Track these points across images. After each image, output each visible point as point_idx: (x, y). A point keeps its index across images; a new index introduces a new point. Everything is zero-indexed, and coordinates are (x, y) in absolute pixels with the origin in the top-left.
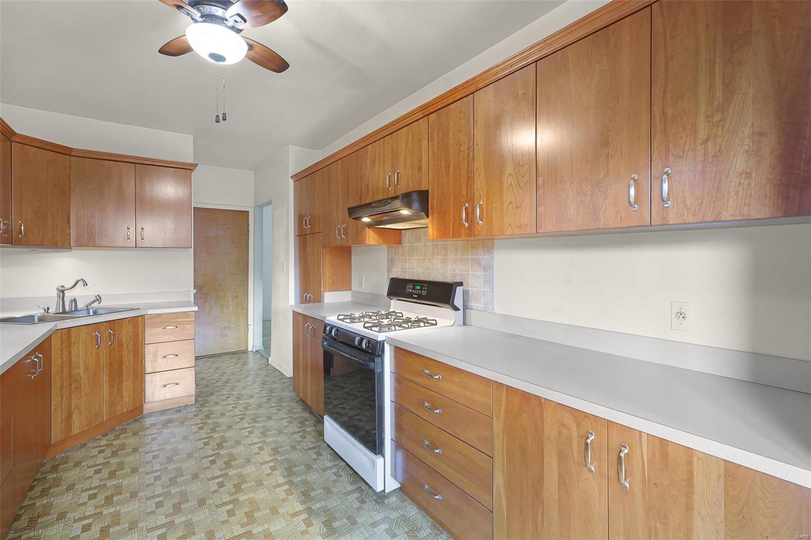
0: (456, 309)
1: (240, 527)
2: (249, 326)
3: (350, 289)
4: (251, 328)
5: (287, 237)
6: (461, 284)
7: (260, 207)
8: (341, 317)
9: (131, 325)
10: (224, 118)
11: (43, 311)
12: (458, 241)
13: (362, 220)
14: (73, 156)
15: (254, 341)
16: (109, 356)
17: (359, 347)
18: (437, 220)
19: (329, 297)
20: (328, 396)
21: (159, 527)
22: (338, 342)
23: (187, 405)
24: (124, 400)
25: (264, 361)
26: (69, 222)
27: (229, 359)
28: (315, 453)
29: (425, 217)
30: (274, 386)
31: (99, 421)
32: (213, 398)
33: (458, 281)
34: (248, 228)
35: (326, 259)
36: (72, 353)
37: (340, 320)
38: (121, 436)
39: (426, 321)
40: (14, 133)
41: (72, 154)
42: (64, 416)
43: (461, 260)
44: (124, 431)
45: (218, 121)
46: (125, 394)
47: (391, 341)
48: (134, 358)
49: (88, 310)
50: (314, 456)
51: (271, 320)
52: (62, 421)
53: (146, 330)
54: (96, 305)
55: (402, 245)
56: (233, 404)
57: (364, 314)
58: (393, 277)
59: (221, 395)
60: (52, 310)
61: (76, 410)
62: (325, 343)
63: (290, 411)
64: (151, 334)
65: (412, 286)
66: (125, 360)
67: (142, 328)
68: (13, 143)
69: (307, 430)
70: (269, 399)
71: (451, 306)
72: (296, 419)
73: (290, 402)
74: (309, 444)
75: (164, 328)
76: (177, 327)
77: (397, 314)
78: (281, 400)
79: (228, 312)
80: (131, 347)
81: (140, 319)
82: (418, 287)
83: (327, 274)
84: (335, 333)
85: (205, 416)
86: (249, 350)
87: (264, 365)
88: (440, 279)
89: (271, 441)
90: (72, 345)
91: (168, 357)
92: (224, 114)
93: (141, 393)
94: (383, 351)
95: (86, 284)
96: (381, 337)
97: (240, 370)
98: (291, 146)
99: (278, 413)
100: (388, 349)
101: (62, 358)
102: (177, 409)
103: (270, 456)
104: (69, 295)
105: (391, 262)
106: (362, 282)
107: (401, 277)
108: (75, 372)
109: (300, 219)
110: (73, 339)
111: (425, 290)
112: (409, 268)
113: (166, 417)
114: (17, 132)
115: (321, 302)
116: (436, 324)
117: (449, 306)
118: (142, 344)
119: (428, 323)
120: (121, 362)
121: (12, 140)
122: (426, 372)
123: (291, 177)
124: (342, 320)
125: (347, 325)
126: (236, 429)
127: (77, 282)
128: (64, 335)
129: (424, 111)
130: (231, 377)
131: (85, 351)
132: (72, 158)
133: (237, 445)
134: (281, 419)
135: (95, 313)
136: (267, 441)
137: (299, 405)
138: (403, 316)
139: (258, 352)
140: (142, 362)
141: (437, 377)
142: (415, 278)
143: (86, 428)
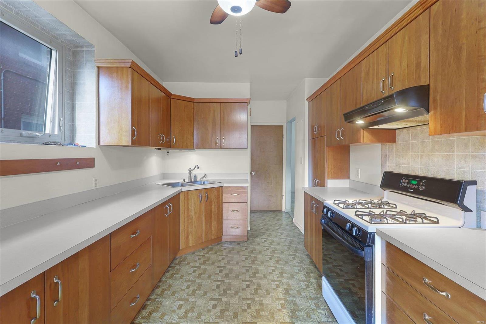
0: (466, 209)
1: (251, 317)
2: (283, 196)
3: (348, 178)
4: (284, 198)
5: (304, 141)
6: (474, 183)
7: (290, 122)
8: (336, 202)
9: (216, 192)
10: (241, 53)
11: (183, 181)
12: (469, 136)
13: (357, 123)
14: (195, 102)
15: (285, 206)
16: (206, 207)
17: (350, 232)
18: (441, 114)
19: (331, 183)
20: (330, 256)
21: (215, 300)
22: (333, 222)
23: (243, 241)
24: (212, 232)
25: (290, 219)
26: (193, 136)
27: (271, 215)
28: (314, 303)
29: (425, 112)
30: (294, 239)
31: (201, 242)
32: (258, 240)
33: (468, 179)
34: (283, 136)
35: (329, 155)
36: (189, 204)
37: (335, 204)
38: (210, 252)
39: (424, 217)
40: (171, 94)
41: (195, 101)
42: (185, 236)
43: (474, 157)
44: (212, 249)
45: (236, 56)
46: (213, 229)
47: (382, 235)
48: (217, 209)
49: (201, 181)
50: (314, 307)
51: (294, 193)
52: (184, 238)
53: (223, 194)
54: (204, 179)
55: (397, 143)
56: (267, 246)
57: (358, 201)
58: (387, 171)
59: (262, 239)
60: (187, 181)
61: (191, 234)
62: (323, 221)
63: (301, 262)
64: (226, 197)
65: (407, 181)
66: (213, 210)
67: (222, 193)
68: (171, 99)
69: (311, 281)
70: (289, 249)
71: (459, 206)
72: (304, 269)
73: (302, 254)
74: (311, 294)
75: (232, 195)
76: (238, 194)
77: (390, 205)
78: (296, 251)
79: (271, 187)
80: (216, 204)
81: (221, 188)
82: (415, 182)
83: (330, 167)
84: (330, 215)
85: (251, 250)
86: (283, 211)
87: (290, 223)
88: (442, 175)
89: (285, 282)
90: (189, 200)
91: (234, 211)
92: (241, 50)
93: (221, 230)
94: (373, 242)
95: (198, 168)
96: (371, 228)
97: (276, 223)
98: (306, 79)
99: (293, 261)
100: (378, 242)
101: (185, 206)
102: (238, 242)
103: (283, 294)
104: (194, 173)
105: (385, 158)
106: (358, 173)
107: (395, 171)
108: (190, 214)
109: (312, 128)
110: (189, 197)
111: (422, 185)
112: (404, 164)
113: (232, 246)
114: (172, 93)
115: (325, 186)
116: (438, 222)
117: (457, 206)
118: (221, 202)
119: (426, 219)
120: (211, 211)
121: (171, 97)
122: (427, 281)
123: (306, 100)
124: (337, 205)
125: (340, 210)
126: (265, 265)
127: (195, 167)
128: (185, 194)
129: (423, 5)
130: (270, 227)
131: (195, 203)
132: (195, 103)
133: (264, 278)
134: (294, 266)
135: (204, 183)
136: (282, 281)
137: (308, 258)
138: (396, 208)
139: (288, 213)
140: (221, 212)
141: (444, 294)
142: (411, 173)
143: (195, 244)
